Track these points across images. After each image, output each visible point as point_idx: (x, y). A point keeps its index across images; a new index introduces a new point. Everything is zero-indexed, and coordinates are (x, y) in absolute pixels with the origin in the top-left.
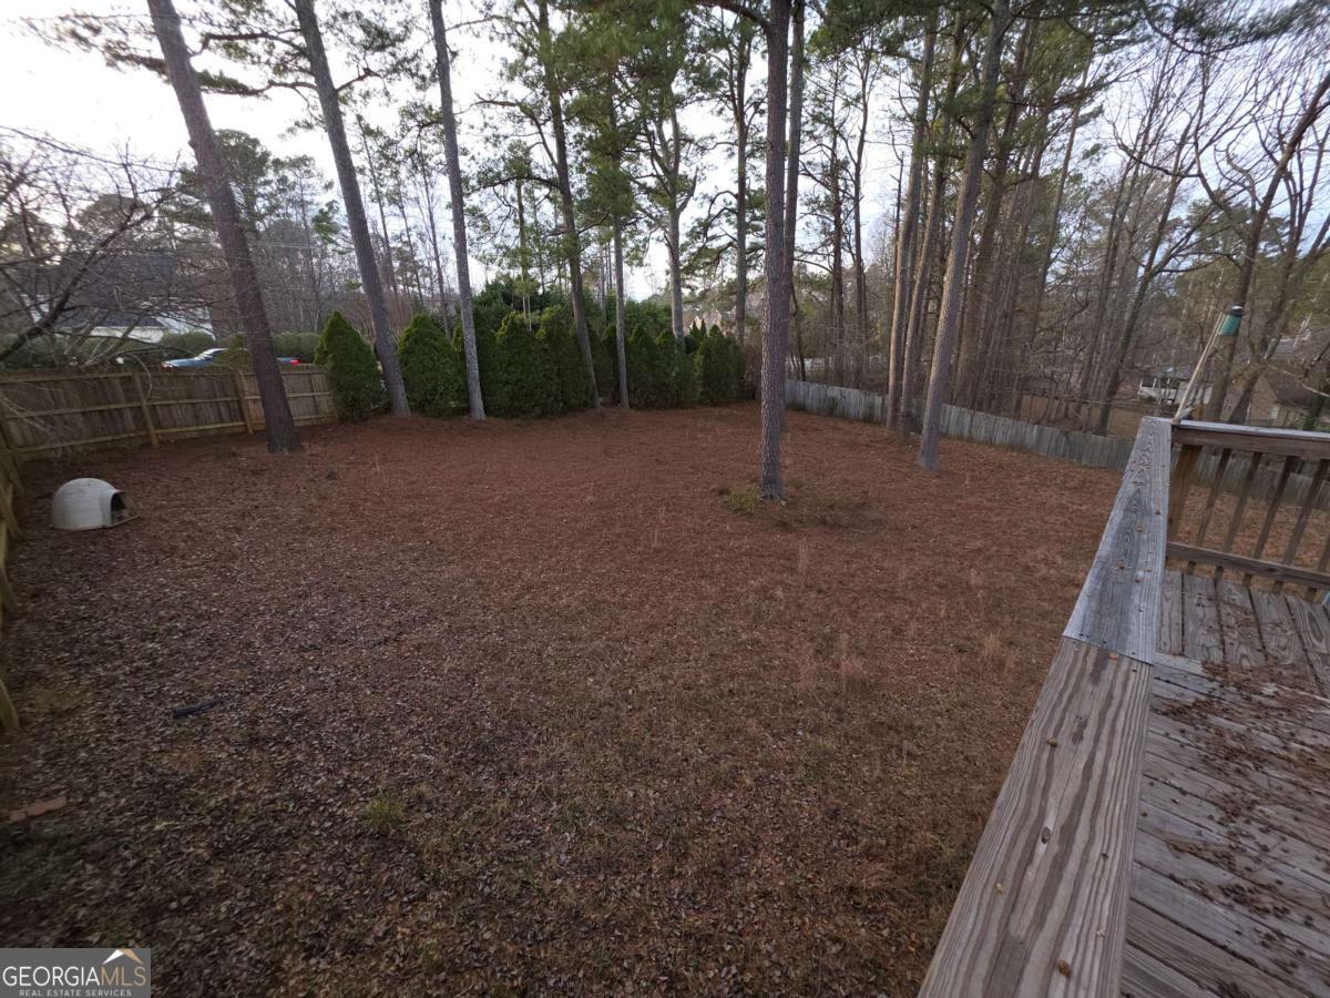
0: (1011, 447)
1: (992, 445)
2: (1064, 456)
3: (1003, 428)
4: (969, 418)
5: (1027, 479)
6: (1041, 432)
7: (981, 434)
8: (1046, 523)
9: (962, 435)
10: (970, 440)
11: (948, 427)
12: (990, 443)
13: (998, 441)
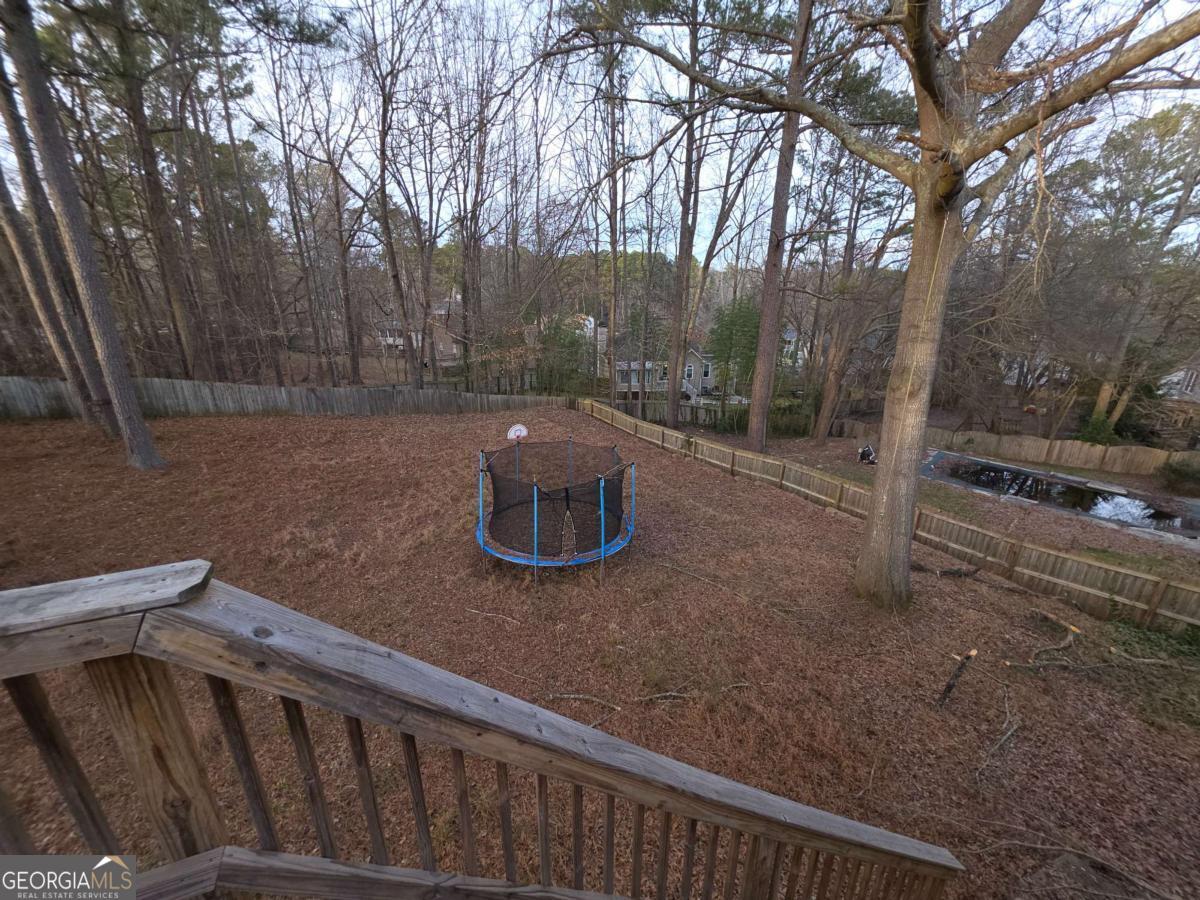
0: (266, 413)
1: (247, 415)
2: (318, 410)
3: (251, 396)
4: (207, 390)
5: (280, 445)
6: (289, 393)
7: (230, 405)
8: (296, 491)
9: (207, 411)
10: (219, 414)
11: (186, 405)
12: (243, 413)
13: (251, 409)
